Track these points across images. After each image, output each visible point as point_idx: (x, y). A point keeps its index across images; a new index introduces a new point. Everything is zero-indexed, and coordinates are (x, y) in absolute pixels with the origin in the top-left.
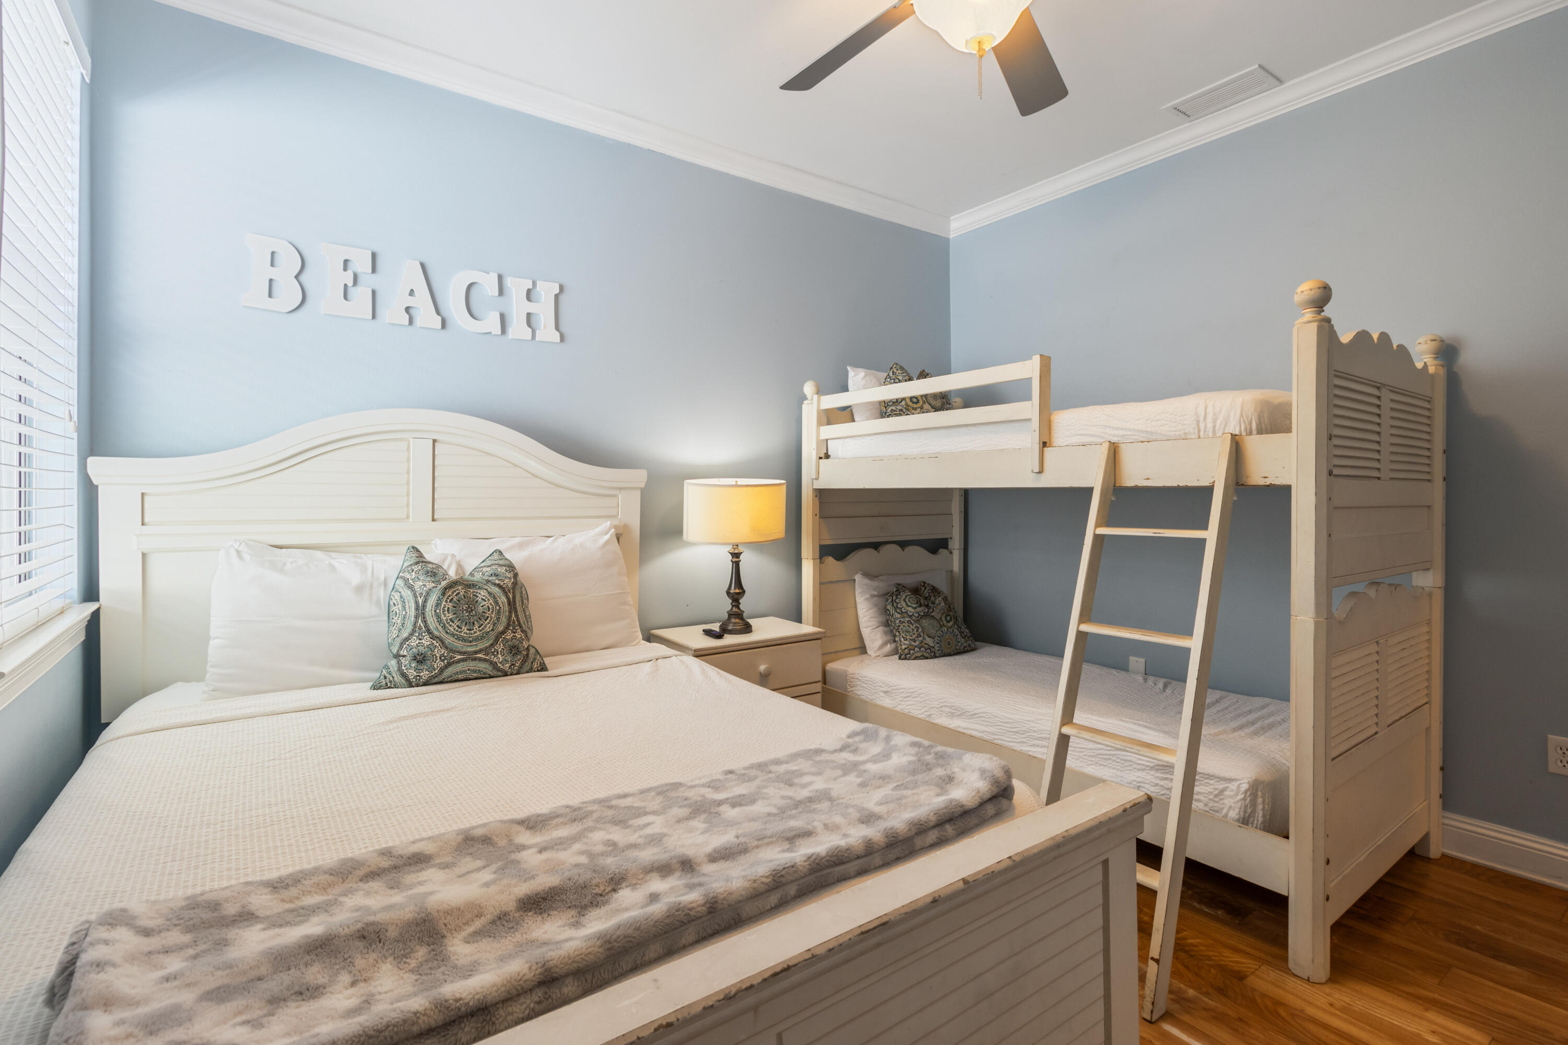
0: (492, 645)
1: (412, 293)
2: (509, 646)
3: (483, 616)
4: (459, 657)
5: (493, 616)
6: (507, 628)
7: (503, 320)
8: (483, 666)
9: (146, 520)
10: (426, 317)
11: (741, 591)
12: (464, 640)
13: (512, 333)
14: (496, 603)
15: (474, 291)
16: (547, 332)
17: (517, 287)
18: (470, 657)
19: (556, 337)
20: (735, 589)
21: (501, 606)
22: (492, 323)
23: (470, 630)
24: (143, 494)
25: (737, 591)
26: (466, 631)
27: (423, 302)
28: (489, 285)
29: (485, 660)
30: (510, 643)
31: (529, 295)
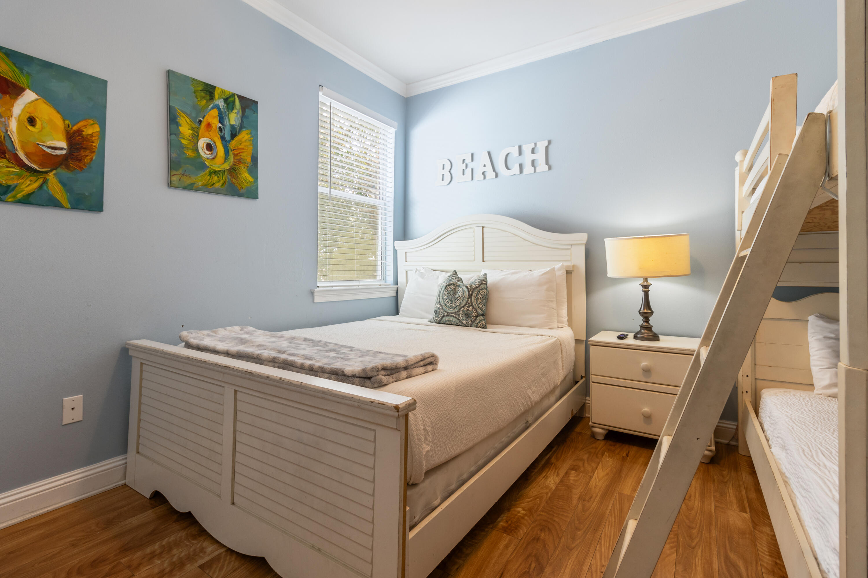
0: (458, 311)
1: (485, 166)
2: (465, 313)
3: (457, 299)
4: (446, 314)
5: (461, 299)
6: (465, 305)
7: (521, 167)
8: (455, 320)
9: (407, 260)
10: (490, 174)
11: (650, 311)
12: (448, 307)
13: (525, 171)
14: (464, 294)
15: (509, 156)
16: (542, 167)
17: (527, 149)
18: (450, 315)
19: (546, 167)
20: (644, 309)
21: (465, 296)
22: (516, 169)
23: (451, 304)
24: (406, 252)
25: (645, 311)
26: (450, 304)
27: (489, 169)
28: (515, 151)
29: (455, 317)
30: (465, 312)
31: (533, 151)
